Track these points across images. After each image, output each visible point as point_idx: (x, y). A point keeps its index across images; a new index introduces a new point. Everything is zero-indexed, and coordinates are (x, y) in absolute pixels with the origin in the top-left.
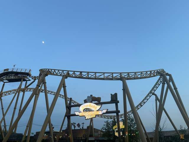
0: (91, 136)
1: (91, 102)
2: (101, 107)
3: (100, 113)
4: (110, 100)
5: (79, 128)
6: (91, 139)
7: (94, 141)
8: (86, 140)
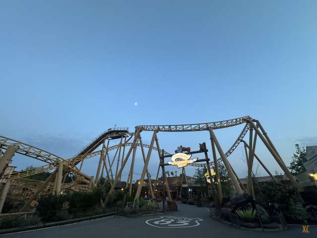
0: (185, 183)
1: (182, 152)
2: (191, 156)
3: (191, 162)
4: (200, 149)
5: (173, 176)
6: (184, 186)
7: (188, 187)
8: (180, 187)
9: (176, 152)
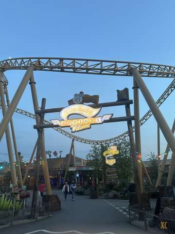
2: (99, 112)
4: (117, 100)
5: (56, 157)
6: (71, 169)
7: (76, 171)
8: (64, 171)
9: (71, 103)
